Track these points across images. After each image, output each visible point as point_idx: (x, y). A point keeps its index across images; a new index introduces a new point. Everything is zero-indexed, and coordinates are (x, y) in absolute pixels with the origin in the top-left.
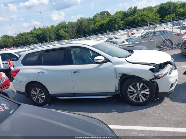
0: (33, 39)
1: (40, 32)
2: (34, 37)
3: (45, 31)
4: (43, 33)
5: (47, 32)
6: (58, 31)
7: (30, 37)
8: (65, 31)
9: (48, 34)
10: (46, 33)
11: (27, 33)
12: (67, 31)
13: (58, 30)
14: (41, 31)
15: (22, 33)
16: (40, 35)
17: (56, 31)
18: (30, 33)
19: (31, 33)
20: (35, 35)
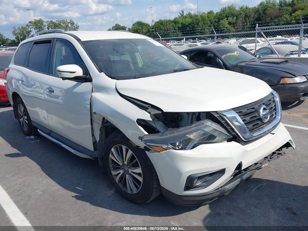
0: (175, 31)
1: (189, 20)
2: (177, 29)
3: (196, 20)
4: (193, 23)
5: (199, 22)
6: (219, 21)
7: (172, 28)
8: (230, 23)
9: (201, 26)
10: (198, 24)
11: (170, 21)
12: (234, 24)
13: (219, 19)
14: (191, 20)
15: (162, 19)
16: (187, 26)
17: (215, 22)
18: (173, 22)
19: (175, 22)
20: (180, 25)
